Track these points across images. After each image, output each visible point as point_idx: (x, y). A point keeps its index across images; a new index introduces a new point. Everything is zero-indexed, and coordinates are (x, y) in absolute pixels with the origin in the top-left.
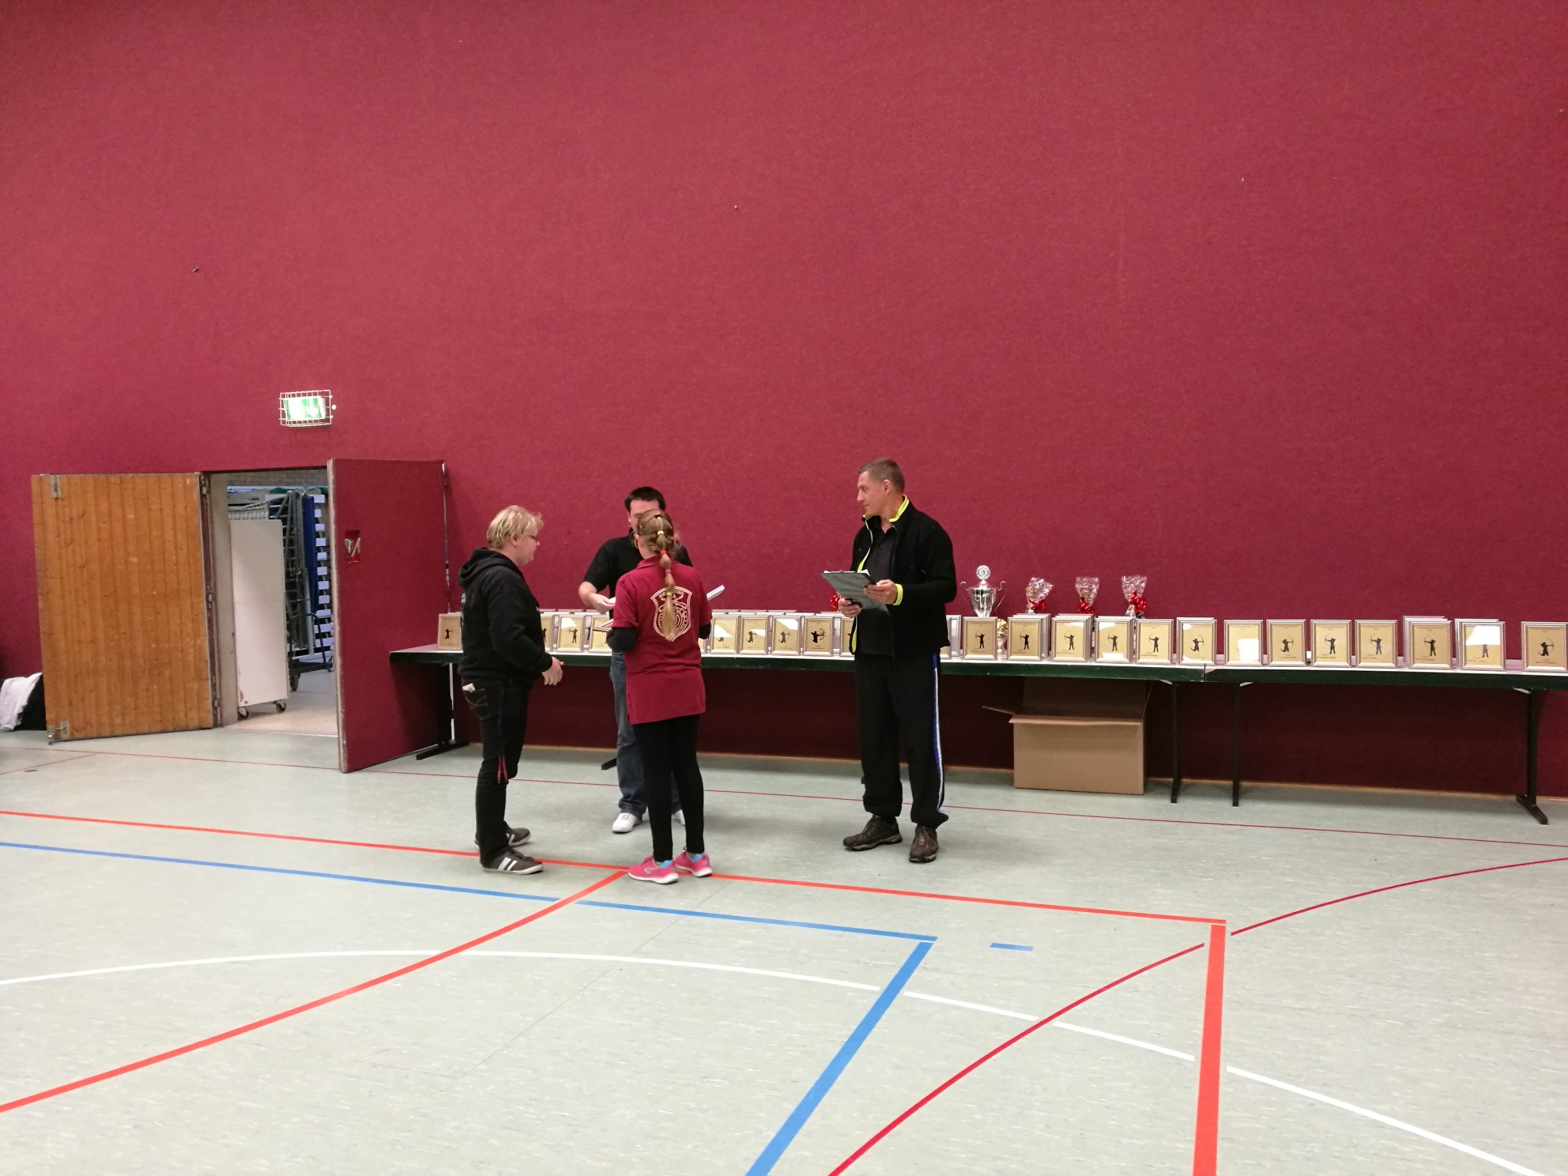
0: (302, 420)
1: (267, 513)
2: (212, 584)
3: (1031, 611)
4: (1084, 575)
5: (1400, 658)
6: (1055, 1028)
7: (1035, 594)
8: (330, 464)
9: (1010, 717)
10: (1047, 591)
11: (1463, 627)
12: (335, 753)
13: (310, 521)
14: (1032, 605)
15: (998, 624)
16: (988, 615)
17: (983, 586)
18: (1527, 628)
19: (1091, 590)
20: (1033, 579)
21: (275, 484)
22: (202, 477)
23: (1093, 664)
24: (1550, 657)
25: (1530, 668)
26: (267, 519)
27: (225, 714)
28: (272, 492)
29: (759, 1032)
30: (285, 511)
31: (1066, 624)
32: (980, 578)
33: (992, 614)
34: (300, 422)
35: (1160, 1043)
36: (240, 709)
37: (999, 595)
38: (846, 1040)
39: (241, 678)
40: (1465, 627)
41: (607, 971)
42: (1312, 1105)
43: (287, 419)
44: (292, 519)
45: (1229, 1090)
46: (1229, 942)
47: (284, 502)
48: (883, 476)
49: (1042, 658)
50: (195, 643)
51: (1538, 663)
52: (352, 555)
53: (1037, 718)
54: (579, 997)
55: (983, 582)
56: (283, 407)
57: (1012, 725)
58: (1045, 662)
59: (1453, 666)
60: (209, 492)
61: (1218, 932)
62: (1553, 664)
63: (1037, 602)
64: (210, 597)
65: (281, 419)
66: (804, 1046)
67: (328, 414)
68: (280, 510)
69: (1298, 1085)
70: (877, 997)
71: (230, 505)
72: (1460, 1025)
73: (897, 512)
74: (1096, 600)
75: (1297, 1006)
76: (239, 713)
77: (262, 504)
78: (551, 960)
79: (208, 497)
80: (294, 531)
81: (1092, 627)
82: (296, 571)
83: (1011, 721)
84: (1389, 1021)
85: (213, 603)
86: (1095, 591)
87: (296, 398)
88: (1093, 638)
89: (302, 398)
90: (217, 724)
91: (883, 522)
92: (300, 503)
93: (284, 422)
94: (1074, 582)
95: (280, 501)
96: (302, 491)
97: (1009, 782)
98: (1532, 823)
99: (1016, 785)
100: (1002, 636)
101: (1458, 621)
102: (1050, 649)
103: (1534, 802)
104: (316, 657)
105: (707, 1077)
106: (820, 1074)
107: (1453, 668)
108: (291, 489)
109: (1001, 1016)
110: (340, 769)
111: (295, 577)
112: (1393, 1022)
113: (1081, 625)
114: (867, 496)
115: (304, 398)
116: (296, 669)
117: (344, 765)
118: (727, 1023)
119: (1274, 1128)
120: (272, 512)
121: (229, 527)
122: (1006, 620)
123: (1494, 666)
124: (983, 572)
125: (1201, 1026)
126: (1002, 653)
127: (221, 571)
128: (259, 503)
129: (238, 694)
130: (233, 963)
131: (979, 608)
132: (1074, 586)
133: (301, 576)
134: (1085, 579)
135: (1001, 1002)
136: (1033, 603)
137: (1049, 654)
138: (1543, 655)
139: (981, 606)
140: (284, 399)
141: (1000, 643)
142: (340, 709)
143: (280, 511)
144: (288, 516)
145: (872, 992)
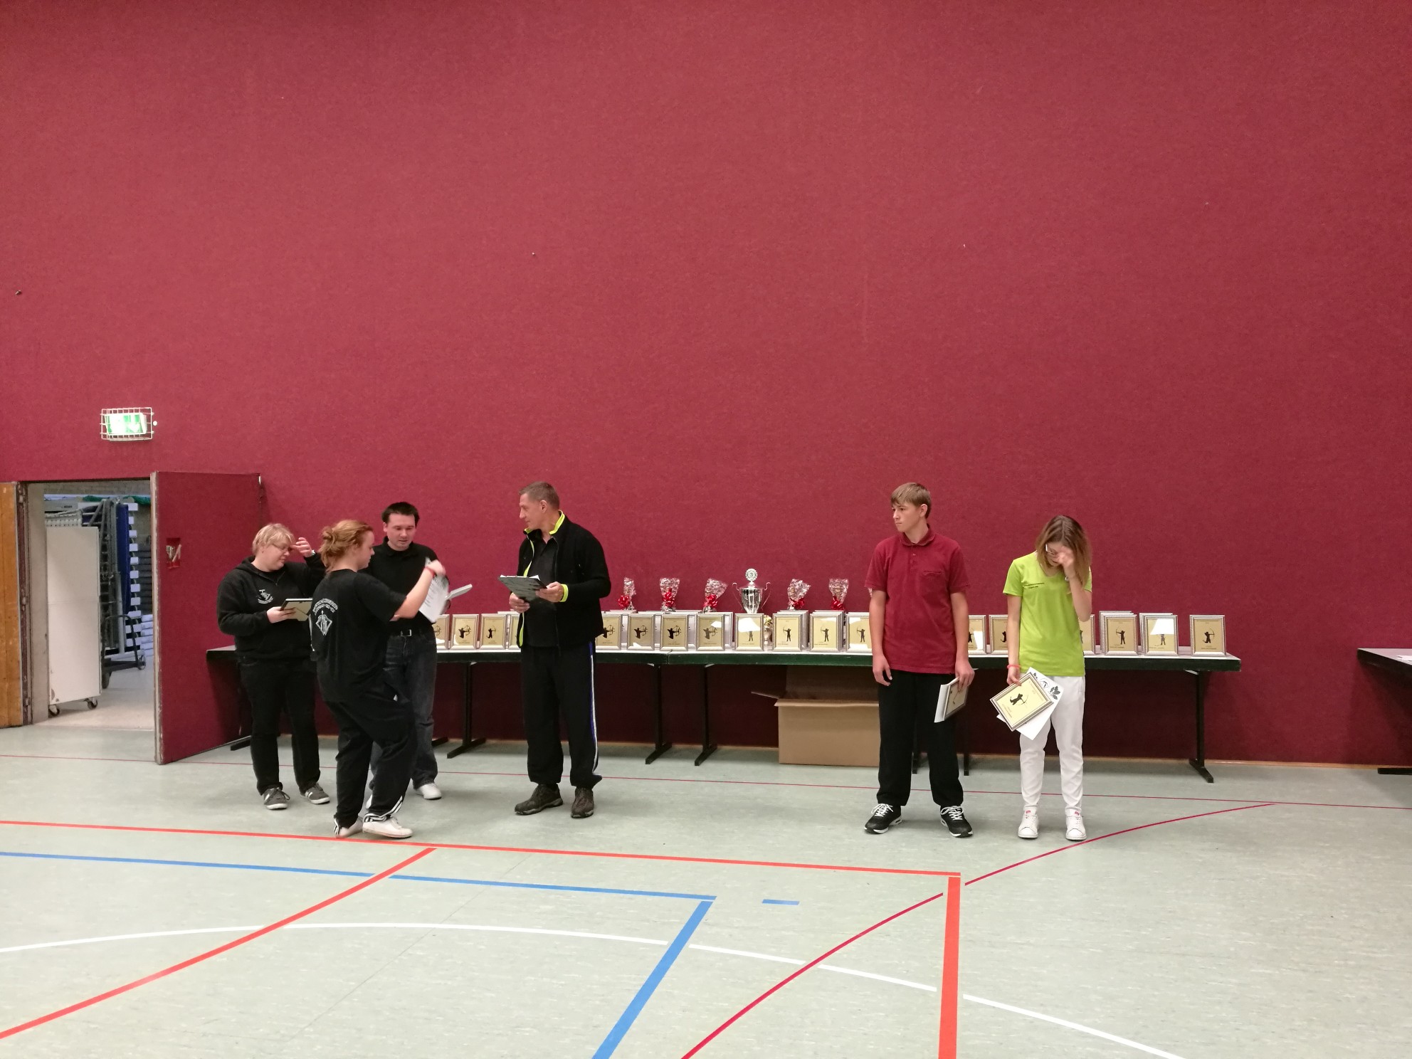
0: (123, 434)
1: (80, 520)
2: (26, 588)
3: (792, 608)
4: (836, 577)
5: (1098, 647)
6: (820, 970)
7: (795, 593)
8: (153, 477)
9: (775, 701)
10: (805, 590)
11: (1146, 620)
12: (152, 745)
13: (123, 527)
14: (792, 603)
15: (765, 619)
16: (756, 611)
17: (751, 587)
18: (1194, 620)
19: (842, 590)
20: (793, 580)
21: (86, 492)
22: (19, 486)
23: (845, 653)
24: (1212, 644)
25: (1197, 653)
26: (80, 526)
27: (35, 712)
28: (86, 500)
29: (562, 985)
30: (99, 518)
31: (822, 619)
32: (749, 579)
33: (759, 611)
34: (121, 437)
35: (908, 978)
36: (51, 708)
37: (765, 595)
38: (639, 988)
39: (53, 678)
40: (1147, 620)
41: (422, 938)
42: (1032, 1022)
43: (107, 433)
44: (105, 525)
45: (965, 1014)
46: (964, 891)
47: (98, 510)
48: (540, 498)
49: (802, 649)
50: (7, 644)
51: (1203, 649)
52: (173, 560)
53: (796, 702)
54: (397, 961)
55: (752, 583)
56: (104, 422)
57: (777, 707)
58: (804, 652)
59: (1138, 652)
60: (25, 500)
61: (954, 883)
62: (1214, 649)
63: (797, 600)
64: (24, 600)
65: (102, 433)
66: (603, 995)
67: (149, 429)
68: (92, 517)
69: (1020, 1006)
70: (666, 950)
71: (46, 512)
72: (1146, 951)
73: (554, 526)
74: (846, 599)
75: (1019, 942)
76: (49, 710)
77: (75, 512)
78: (370, 929)
79: (24, 505)
80: (108, 537)
81: (843, 622)
82: (109, 575)
83: (776, 705)
84: (1091, 950)
85: (27, 606)
86: (845, 590)
87: (118, 414)
88: (844, 631)
89: (124, 414)
90: (28, 721)
91: (545, 535)
92: (114, 511)
93: (105, 436)
94: (828, 582)
95: (94, 509)
96: (117, 499)
97: (774, 759)
98: (1200, 782)
99: (781, 761)
100: (768, 630)
101: (1141, 615)
102: (808, 641)
103: (1203, 764)
104: (130, 656)
105: (518, 1027)
106: (618, 1019)
107: (1138, 655)
108: (105, 497)
109: (774, 962)
110: (156, 761)
111: (107, 581)
112: (1094, 950)
113: (835, 620)
114: (527, 514)
115: (126, 414)
116: (108, 667)
117: (160, 757)
118: (533, 978)
119: (1002, 1044)
120: (85, 519)
121: (45, 533)
122: (771, 616)
123: (1169, 652)
124: (751, 574)
125: (942, 962)
126: (768, 645)
127: (36, 574)
128: (73, 511)
129: (49, 692)
130: (57, 947)
131: (748, 606)
132: (828, 585)
133: (113, 580)
134: (836, 581)
135: (774, 950)
136: (794, 601)
137: (807, 646)
138: (1207, 642)
139: (750, 604)
140: (105, 415)
141: (766, 636)
142: (158, 705)
143: (93, 519)
144: (102, 523)
145: (661, 946)
